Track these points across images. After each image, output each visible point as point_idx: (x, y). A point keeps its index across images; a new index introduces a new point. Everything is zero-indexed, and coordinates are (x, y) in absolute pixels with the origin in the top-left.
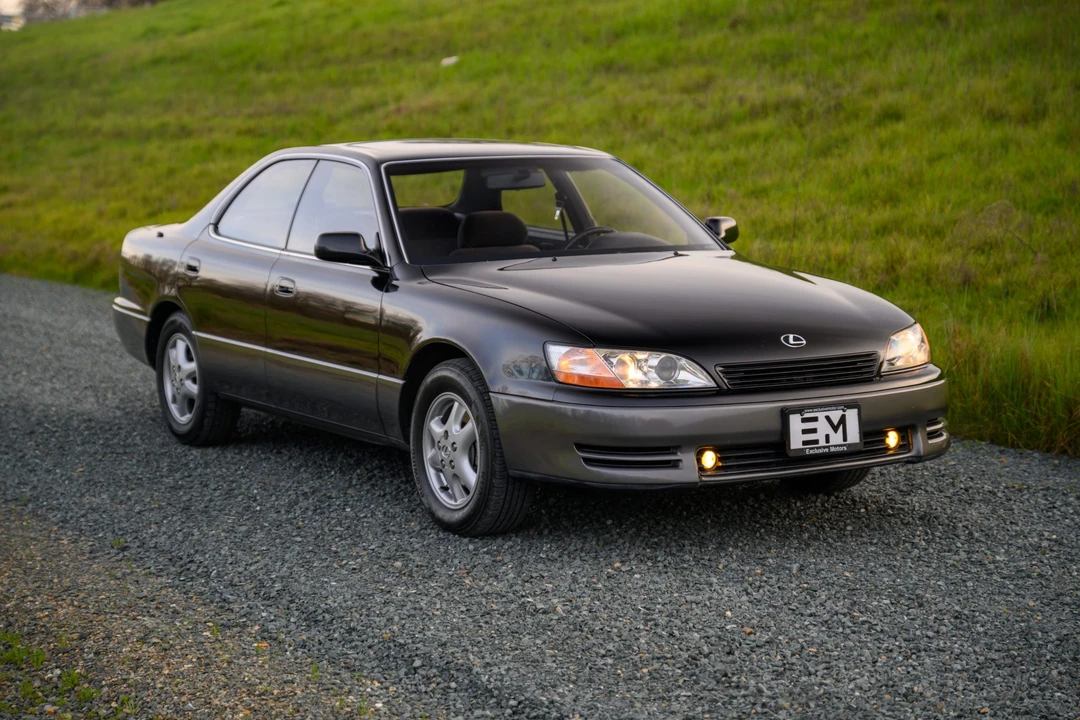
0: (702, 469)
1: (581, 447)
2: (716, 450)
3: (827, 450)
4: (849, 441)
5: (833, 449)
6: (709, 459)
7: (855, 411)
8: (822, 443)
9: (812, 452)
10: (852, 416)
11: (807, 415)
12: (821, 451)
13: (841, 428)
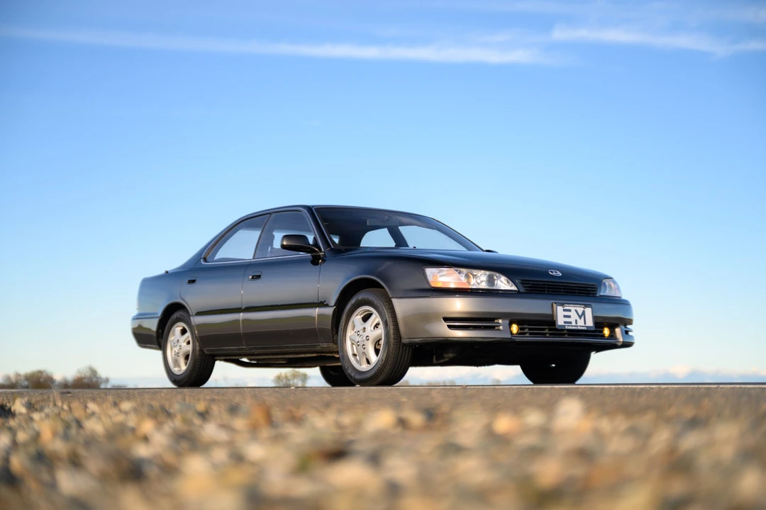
0: (512, 333)
1: (446, 319)
2: (518, 324)
3: (576, 328)
4: (587, 325)
5: (579, 328)
6: (515, 328)
7: (590, 309)
8: (574, 324)
9: (569, 328)
10: (588, 311)
11: (566, 308)
12: (573, 328)
13: (583, 317)
